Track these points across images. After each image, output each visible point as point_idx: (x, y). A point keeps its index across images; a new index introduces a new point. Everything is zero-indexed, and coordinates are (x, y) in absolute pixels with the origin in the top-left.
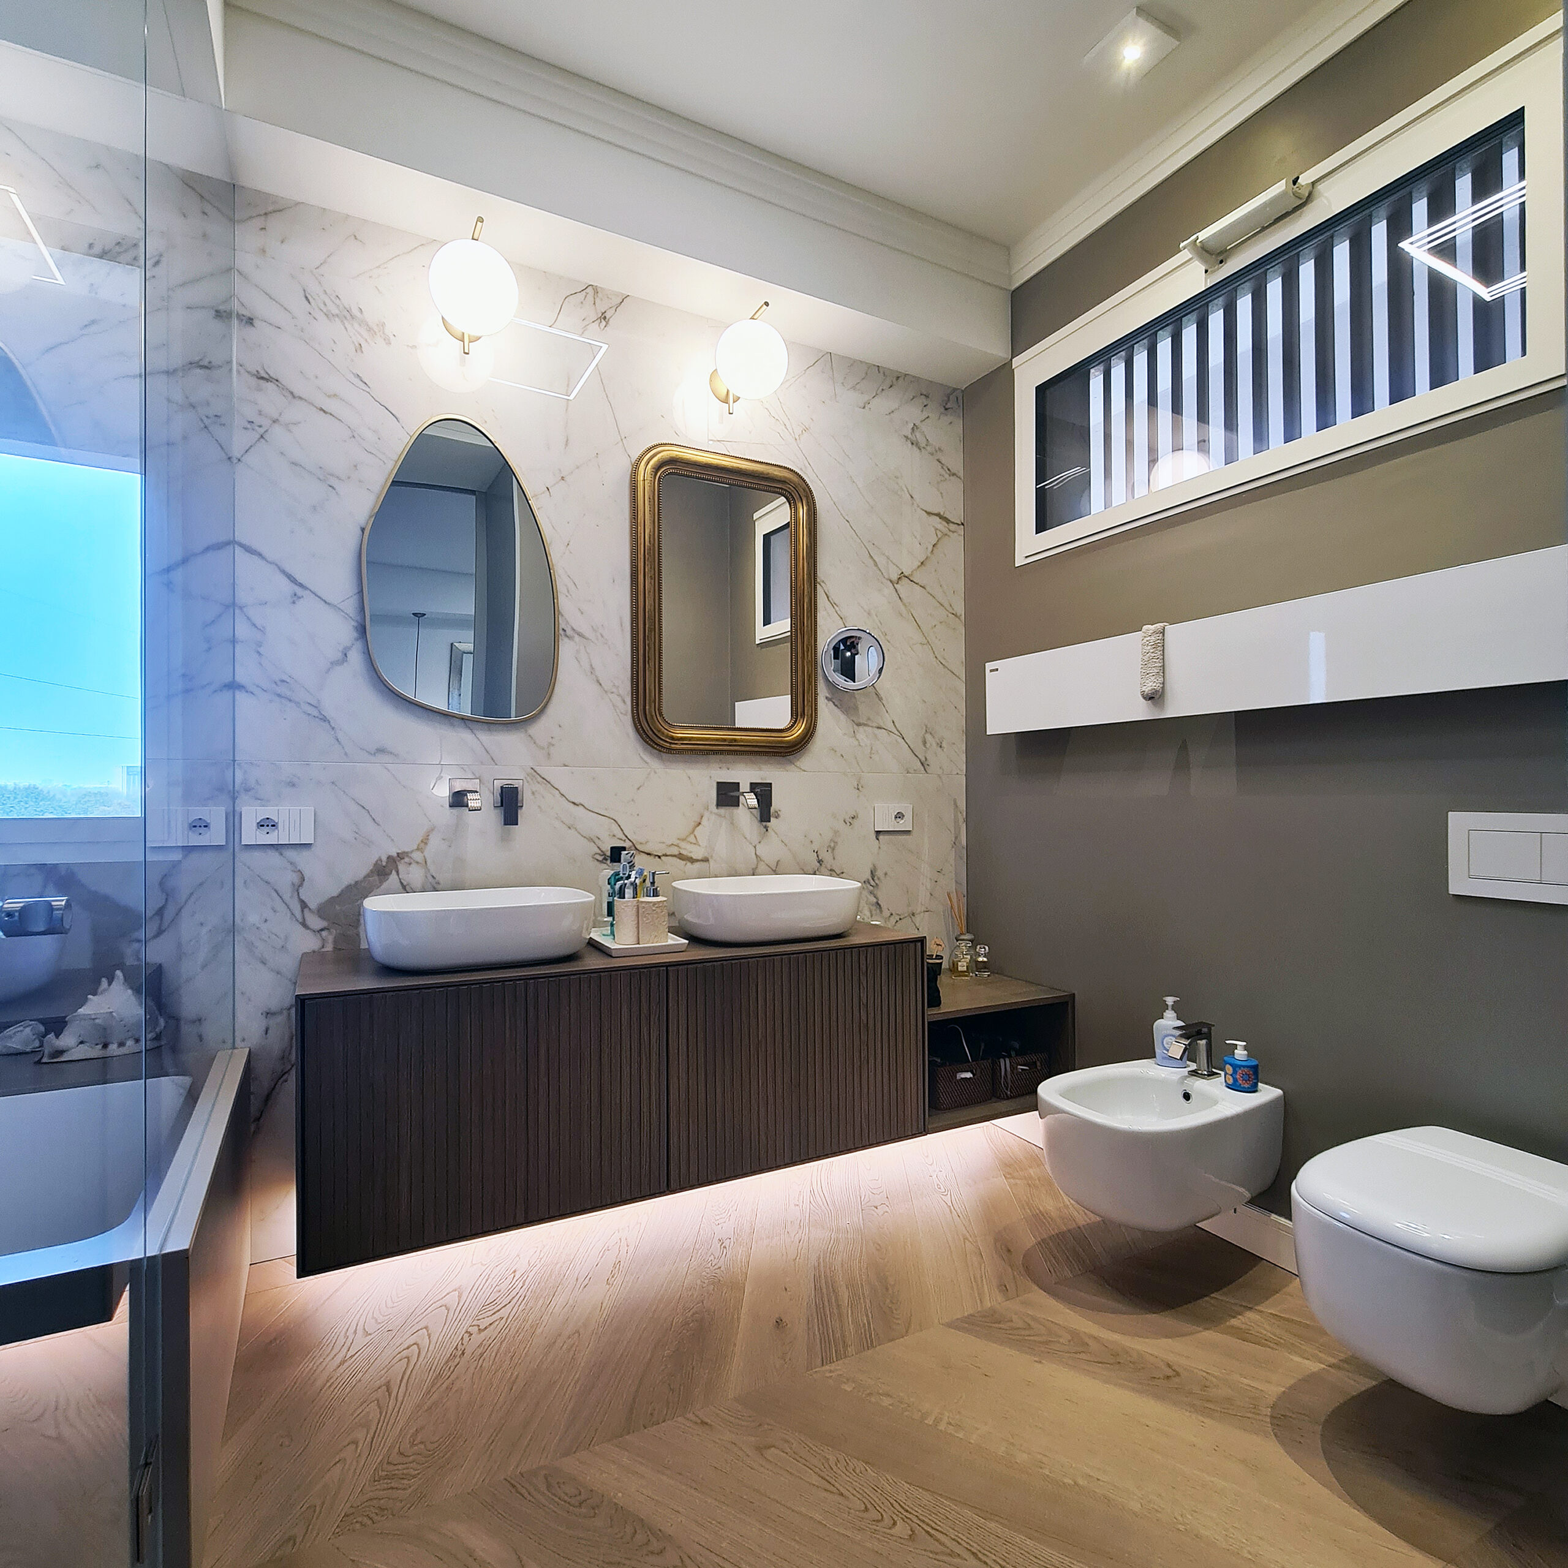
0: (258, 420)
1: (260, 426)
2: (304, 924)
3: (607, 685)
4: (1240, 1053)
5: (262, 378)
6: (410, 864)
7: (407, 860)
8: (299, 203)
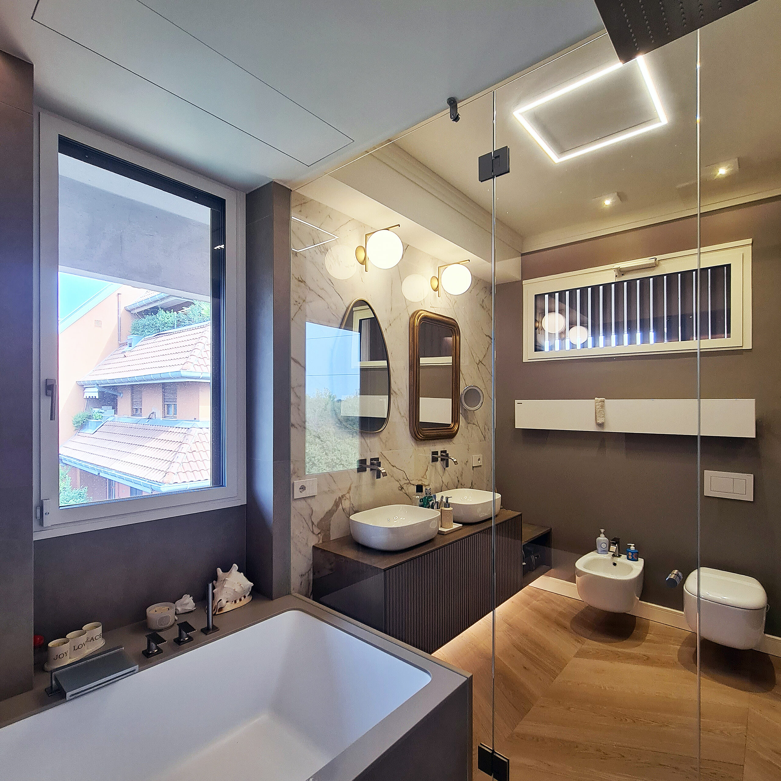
0: (299, 301)
1: (299, 303)
2: (313, 532)
3: (403, 414)
4: (632, 548)
5: (300, 281)
6: (345, 500)
7: (344, 498)
8: (312, 200)
